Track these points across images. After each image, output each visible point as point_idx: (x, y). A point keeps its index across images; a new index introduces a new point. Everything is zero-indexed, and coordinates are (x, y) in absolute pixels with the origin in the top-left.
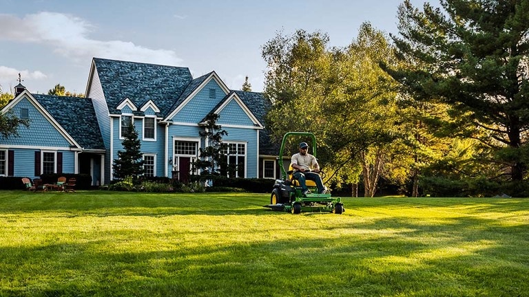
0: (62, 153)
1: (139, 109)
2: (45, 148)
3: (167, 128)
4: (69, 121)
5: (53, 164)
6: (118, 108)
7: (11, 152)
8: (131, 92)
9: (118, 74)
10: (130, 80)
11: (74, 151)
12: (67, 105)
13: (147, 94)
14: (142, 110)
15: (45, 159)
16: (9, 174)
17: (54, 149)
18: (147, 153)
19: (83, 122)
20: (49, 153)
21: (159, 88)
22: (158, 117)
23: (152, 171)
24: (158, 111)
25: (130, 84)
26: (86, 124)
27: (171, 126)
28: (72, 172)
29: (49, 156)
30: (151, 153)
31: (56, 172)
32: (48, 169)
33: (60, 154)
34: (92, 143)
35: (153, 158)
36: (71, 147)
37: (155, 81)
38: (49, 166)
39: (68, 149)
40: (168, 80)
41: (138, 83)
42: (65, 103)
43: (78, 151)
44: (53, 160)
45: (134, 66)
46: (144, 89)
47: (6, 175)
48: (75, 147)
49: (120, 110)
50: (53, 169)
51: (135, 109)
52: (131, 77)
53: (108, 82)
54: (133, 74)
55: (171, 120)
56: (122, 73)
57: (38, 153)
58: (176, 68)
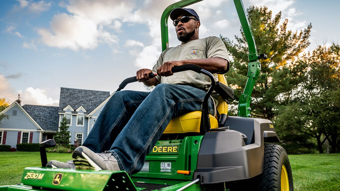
0: (32, 133)
1: (75, 110)
2: (23, 130)
3: (89, 120)
4: (44, 117)
5: (27, 139)
6: (64, 110)
7: (5, 132)
8: (75, 103)
9: (71, 94)
10: (76, 97)
11: (39, 132)
12: (47, 110)
13: (83, 103)
14: (77, 111)
15: (23, 136)
16: (3, 143)
17: (28, 131)
18: (78, 132)
19: (52, 118)
20: (26, 133)
21: (90, 101)
22: (85, 114)
23: (81, 142)
24: (85, 111)
25: (75, 99)
26: (53, 119)
27: (91, 119)
28: (37, 143)
29: (26, 134)
30: (80, 132)
31: (28, 142)
32: (25, 141)
33: (32, 134)
34: (52, 128)
35: (81, 135)
36: (38, 129)
37: (90, 97)
38: (25, 140)
39: (36, 130)
40: (97, 97)
41: (80, 98)
42: (46, 109)
43: (41, 132)
44: (28, 136)
45: (80, 91)
46: (82, 101)
47: (1, 144)
48: (40, 129)
49: (64, 111)
50: (27, 141)
51: (73, 110)
52: (77, 96)
53: (64, 98)
54: (79, 95)
55: (91, 116)
56: (73, 94)
57: (20, 133)
58: (103, 92)
